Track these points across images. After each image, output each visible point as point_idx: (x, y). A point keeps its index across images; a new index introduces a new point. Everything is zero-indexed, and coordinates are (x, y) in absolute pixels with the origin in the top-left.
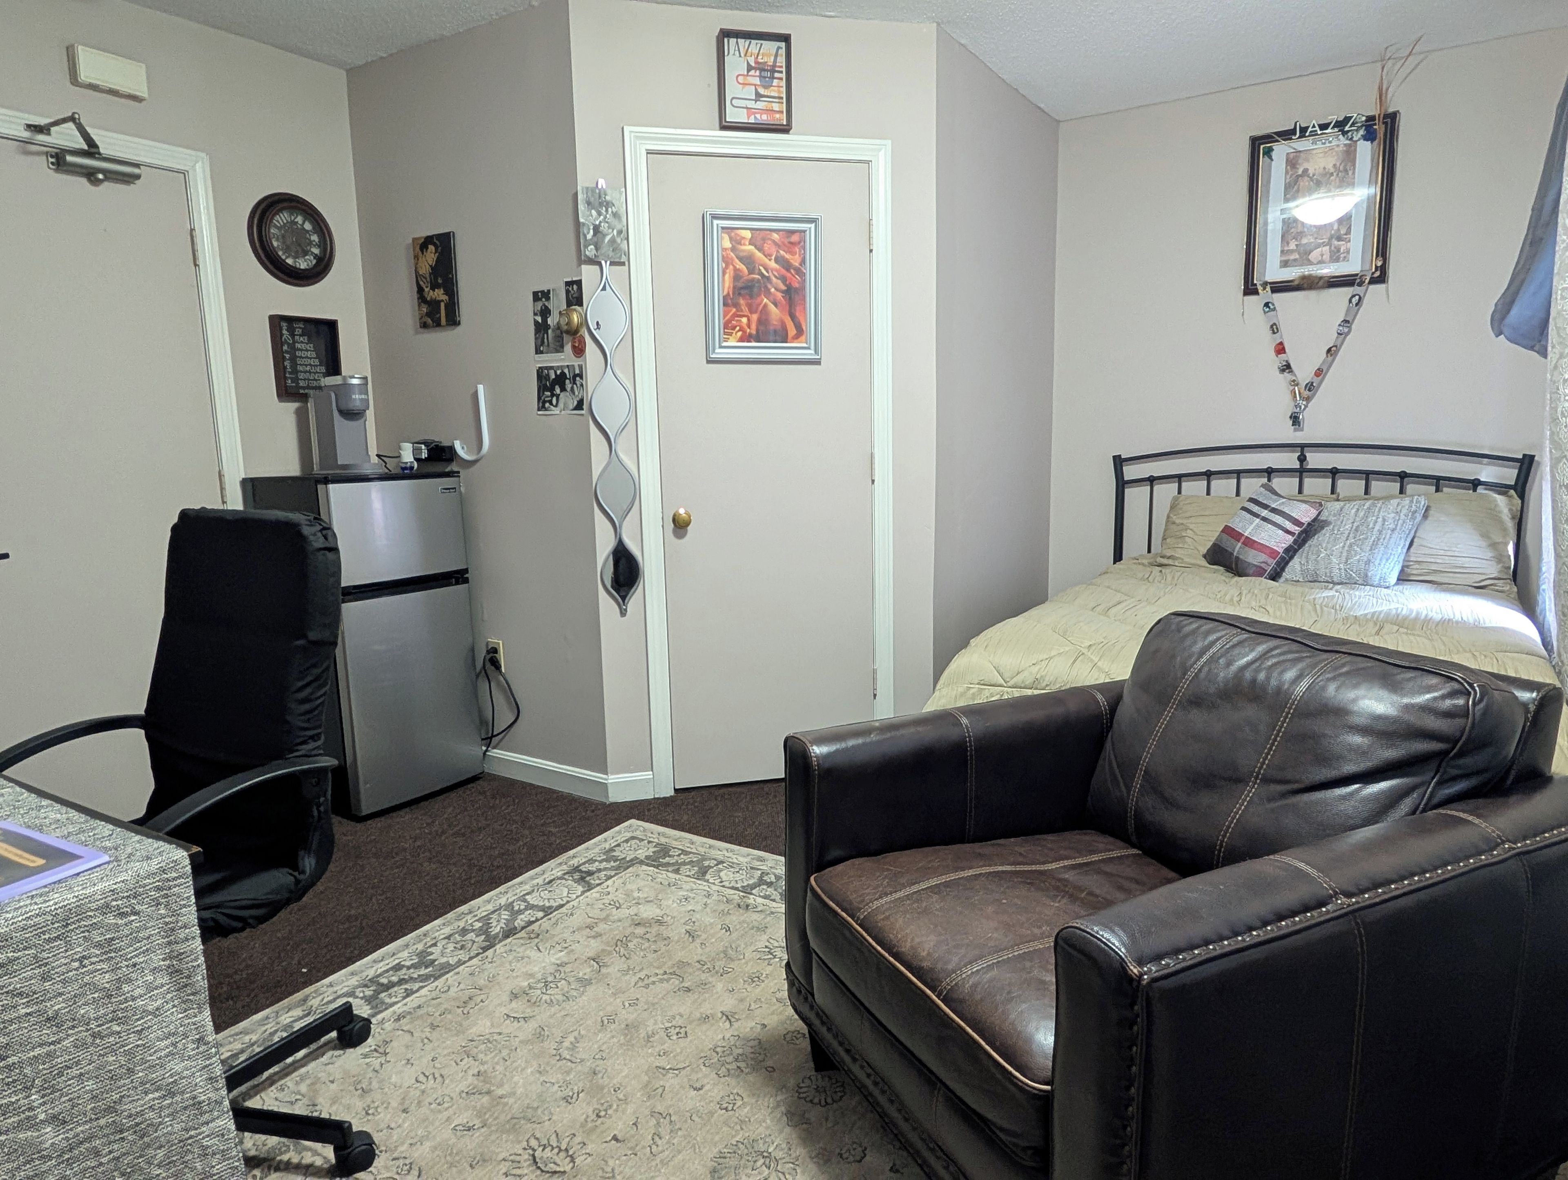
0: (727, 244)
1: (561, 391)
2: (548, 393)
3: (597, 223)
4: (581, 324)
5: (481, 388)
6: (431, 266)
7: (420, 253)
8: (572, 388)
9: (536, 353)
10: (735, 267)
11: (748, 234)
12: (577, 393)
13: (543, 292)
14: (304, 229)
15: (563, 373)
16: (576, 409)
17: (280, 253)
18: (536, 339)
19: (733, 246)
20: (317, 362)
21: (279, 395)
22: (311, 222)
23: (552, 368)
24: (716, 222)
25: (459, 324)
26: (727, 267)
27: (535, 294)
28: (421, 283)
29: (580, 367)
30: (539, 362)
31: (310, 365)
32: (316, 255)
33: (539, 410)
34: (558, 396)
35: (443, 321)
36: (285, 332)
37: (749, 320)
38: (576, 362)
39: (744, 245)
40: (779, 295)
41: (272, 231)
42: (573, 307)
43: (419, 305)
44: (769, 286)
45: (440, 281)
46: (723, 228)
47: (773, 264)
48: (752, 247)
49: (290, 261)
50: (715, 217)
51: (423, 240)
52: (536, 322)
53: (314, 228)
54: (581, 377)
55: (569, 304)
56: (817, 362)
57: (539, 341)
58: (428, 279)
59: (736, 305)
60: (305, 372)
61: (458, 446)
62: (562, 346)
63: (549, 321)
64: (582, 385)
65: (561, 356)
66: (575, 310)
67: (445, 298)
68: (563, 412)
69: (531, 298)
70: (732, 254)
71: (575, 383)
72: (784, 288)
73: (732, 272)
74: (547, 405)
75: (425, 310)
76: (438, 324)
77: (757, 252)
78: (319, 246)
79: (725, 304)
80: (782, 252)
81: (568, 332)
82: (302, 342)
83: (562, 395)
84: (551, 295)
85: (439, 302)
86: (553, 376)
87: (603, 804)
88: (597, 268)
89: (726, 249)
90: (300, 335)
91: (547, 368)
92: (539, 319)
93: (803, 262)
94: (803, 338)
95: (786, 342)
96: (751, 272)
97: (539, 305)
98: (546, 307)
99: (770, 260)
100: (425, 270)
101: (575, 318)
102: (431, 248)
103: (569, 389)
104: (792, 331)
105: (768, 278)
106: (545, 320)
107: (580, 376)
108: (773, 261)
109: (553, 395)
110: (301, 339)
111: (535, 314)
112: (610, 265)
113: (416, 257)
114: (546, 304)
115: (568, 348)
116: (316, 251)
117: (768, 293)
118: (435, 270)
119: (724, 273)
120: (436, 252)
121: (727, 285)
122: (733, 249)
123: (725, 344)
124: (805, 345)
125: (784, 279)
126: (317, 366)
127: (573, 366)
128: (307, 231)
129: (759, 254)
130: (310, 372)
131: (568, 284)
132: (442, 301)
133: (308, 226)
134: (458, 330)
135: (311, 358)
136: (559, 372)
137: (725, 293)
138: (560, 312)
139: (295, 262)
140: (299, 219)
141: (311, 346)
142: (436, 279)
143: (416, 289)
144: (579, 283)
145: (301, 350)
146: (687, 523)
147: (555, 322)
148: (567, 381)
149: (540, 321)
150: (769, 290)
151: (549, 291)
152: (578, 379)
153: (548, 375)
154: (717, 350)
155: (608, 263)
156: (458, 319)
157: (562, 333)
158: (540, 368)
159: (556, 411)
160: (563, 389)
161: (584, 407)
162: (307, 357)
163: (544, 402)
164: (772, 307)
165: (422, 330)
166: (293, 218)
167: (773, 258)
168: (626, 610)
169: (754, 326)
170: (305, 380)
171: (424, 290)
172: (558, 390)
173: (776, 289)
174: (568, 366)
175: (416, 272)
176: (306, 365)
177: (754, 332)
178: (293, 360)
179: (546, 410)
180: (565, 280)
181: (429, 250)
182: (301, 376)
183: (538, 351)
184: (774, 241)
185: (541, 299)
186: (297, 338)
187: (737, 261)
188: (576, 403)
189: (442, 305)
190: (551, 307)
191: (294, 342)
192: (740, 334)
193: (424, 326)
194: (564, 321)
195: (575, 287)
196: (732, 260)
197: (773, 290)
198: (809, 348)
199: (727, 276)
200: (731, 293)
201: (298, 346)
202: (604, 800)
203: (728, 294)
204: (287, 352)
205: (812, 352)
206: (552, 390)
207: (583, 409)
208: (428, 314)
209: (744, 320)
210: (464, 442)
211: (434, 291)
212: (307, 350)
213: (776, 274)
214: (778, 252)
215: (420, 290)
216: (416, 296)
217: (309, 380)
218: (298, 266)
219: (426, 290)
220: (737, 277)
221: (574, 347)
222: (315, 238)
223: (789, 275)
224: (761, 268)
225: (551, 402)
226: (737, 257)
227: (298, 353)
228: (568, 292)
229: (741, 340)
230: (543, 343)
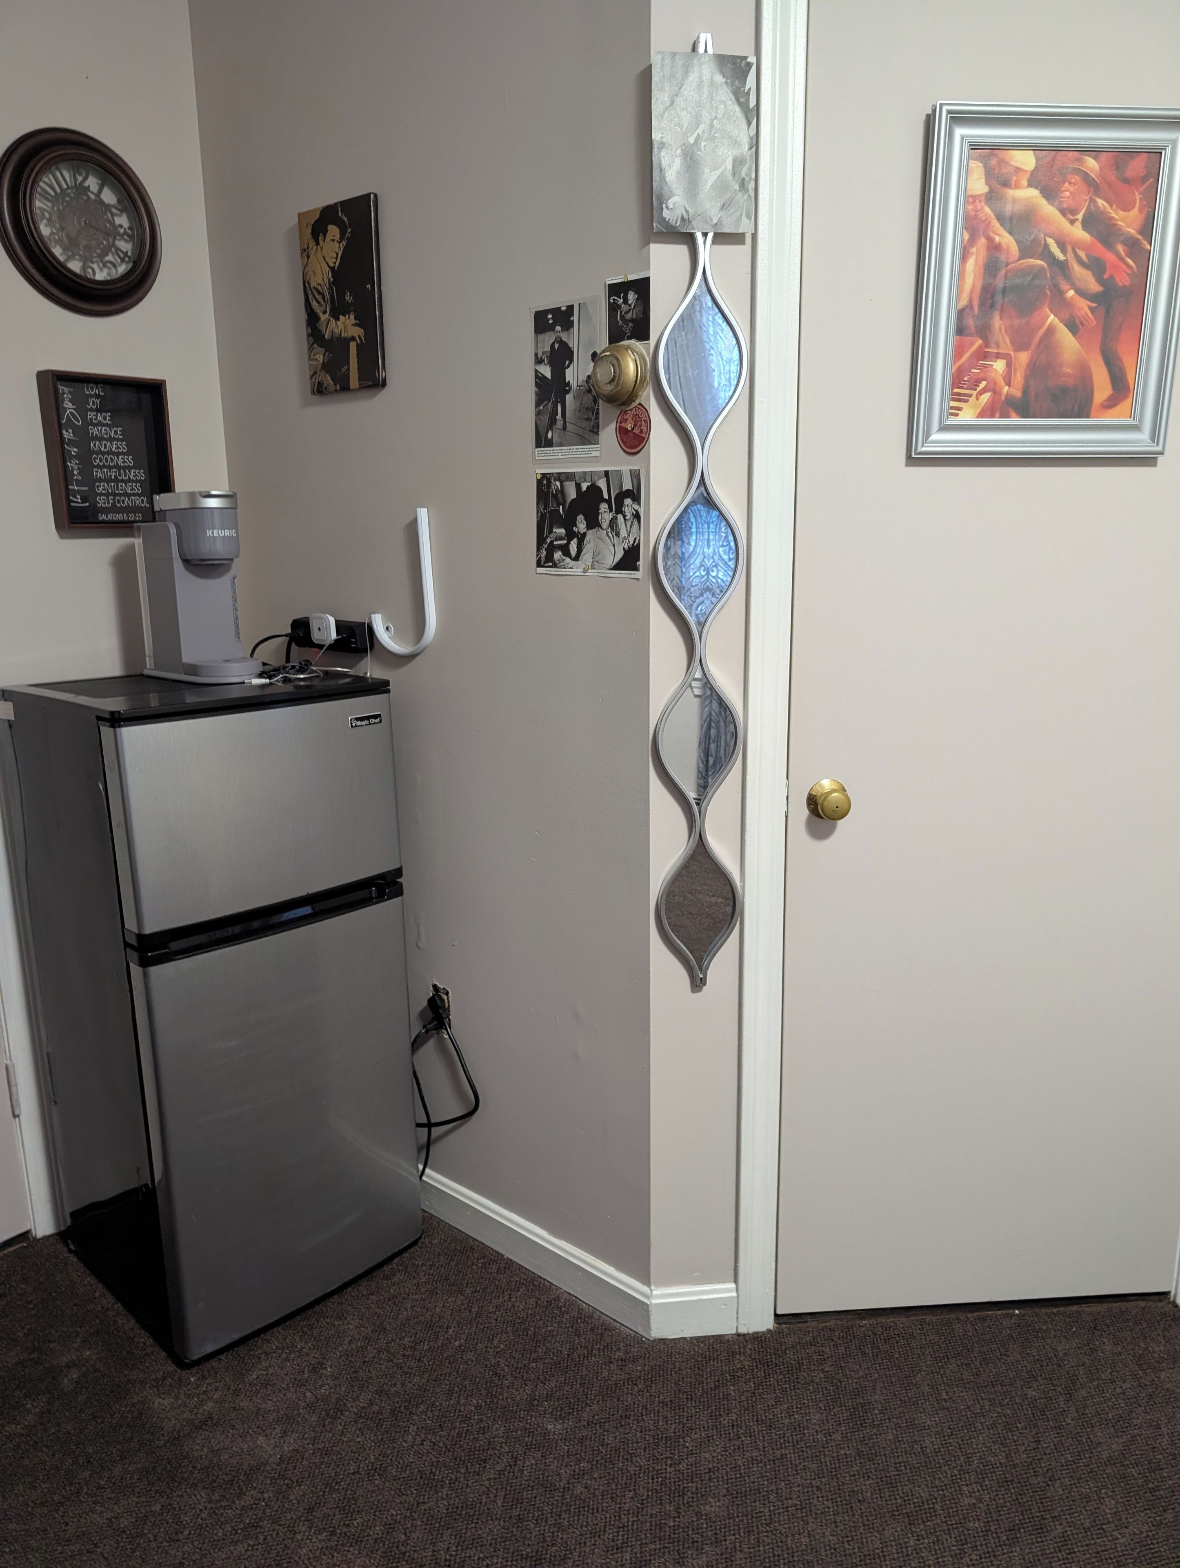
0: (979, 186)
1: (589, 527)
2: (561, 531)
3: (692, 140)
4: (643, 379)
5: (423, 514)
6: (332, 269)
7: (312, 243)
8: (613, 523)
9: (538, 445)
10: (990, 240)
11: (1026, 160)
12: (623, 533)
13: (556, 311)
14: (102, 202)
15: (594, 489)
16: (618, 567)
17: (57, 251)
18: (538, 414)
19: (991, 191)
20: (129, 461)
21: (57, 526)
22: (114, 189)
23: (569, 476)
24: (960, 132)
25: (384, 384)
26: (972, 241)
27: (540, 316)
28: (314, 304)
29: (636, 476)
30: (541, 463)
31: (117, 467)
32: (126, 254)
33: (539, 565)
34: (582, 538)
35: (354, 382)
36: (68, 405)
37: (1009, 365)
38: (623, 464)
39: (1017, 186)
40: (1083, 306)
41: (38, 204)
42: (626, 343)
43: (310, 349)
44: (1064, 285)
45: (348, 298)
46: (974, 147)
47: (1078, 232)
48: (1034, 193)
49: (75, 266)
50: (958, 118)
51: (317, 216)
52: (539, 379)
53: (118, 201)
54: (636, 498)
55: (616, 336)
56: (1147, 460)
57: (545, 419)
58: (328, 296)
59: (984, 332)
60: (108, 480)
61: (379, 624)
62: (595, 430)
63: (570, 375)
64: (637, 516)
65: (591, 450)
66: (628, 347)
67: (358, 332)
68: (591, 572)
69: (530, 324)
70: (987, 209)
71: (619, 510)
72: (1094, 286)
73: (983, 252)
74: (558, 555)
75: (320, 358)
76: (345, 388)
77: (1043, 202)
78: (131, 237)
79: (960, 331)
80: (1101, 202)
81: (611, 399)
82: (100, 424)
83: (590, 535)
84: (575, 318)
85: (347, 341)
86: (572, 494)
87: (638, 1340)
88: (682, 250)
89: (975, 198)
90: (97, 410)
91: (561, 477)
92: (546, 371)
93: (1147, 228)
94: (1125, 405)
95: (1088, 416)
96: (1026, 251)
97: (548, 339)
98: (564, 346)
99: (1072, 222)
100: (321, 277)
101: (630, 368)
102: (333, 231)
103: (605, 525)
104: (1102, 388)
105: (1062, 267)
106: (559, 371)
107: (635, 495)
108: (1078, 224)
109: (570, 535)
110: (100, 418)
111: (539, 361)
112: (715, 241)
113: (305, 253)
114: (564, 337)
115: (609, 434)
116: (125, 246)
117: (1059, 303)
118: (339, 276)
119: (964, 258)
120: (342, 238)
121: (969, 280)
122: (991, 197)
123: (952, 421)
124: (1131, 422)
125: (1096, 266)
126: (129, 468)
127: (619, 473)
128: (108, 207)
129: (1048, 209)
130: (116, 481)
131: (616, 290)
132: (353, 339)
133: (109, 197)
134: (383, 396)
135: (118, 454)
136: (584, 486)
137: (964, 302)
138: (594, 355)
139: (84, 268)
140: (92, 183)
141: (117, 432)
142: (341, 296)
143: (304, 316)
144: (642, 287)
145: (100, 439)
146: (840, 813)
147: (582, 378)
148: (604, 507)
149: (549, 376)
150: (1061, 293)
151: (570, 308)
152: (628, 501)
153: (562, 491)
154: (934, 437)
155: (710, 236)
156: (382, 374)
157: (595, 401)
158: (544, 475)
159: (576, 568)
160: (593, 523)
161: (641, 563)
162: (111, 452)
163: (551, 549)
164: (1065, 336)
165: (316, 398)
166: (80, 179)
167: (1080, 216)
168: (703, 981)
169: (1019, 378)
170: (107, 495)
171: (318, 319)
172: (581, 525)
173: (1080, 292)
174: (607, 474)
175: (306, 283)
176: (110, 468)
177: (1017, 393)
178: (85, 458)
179: (555, 566)
180: (608, 283)
181: (329, 236)
182: (101, 488)
183: (542, 441)
184: (1086, 176)
185: (551, 328)
186: (91, 415)
187: (996, 224)
188: (620, 554)
189: (353, 346)
190: (573, 344)
191: (87, 423)
192: (986, 397)
193: (319, 390)
194: (604, 373)
195: (632, 297)
196: (987, 223)
197: (1071, 293)
198: (1137, 428)
199: (971, 264)
200: (976, 303)
201: (94, 430)
202: (640, 1330)
203: (970, 306)
204: (71, 443)
205: (1144, 435)
206: (569, 523)
207: (636, 569)
208: (325, 367)
209: (999, 366)
210: (387, 618)
211: (337, 319)
212: (111, 440)
213: (1082, 254)
214: (1092, 201)
215: (312, 319)
216: (303, 330)
217: (115, 495)
218: (90, 275)
219: (324, 317)
220: (991, 267)
221: (622, 432)
222: (123, 220)
223: (1110, 256)
224: (1051, 241)
225: (566, 552)
226: (1000, 218)
227: (94, 445)
228: (613, 308)
229: (988, 411)
230: (553, 422)
